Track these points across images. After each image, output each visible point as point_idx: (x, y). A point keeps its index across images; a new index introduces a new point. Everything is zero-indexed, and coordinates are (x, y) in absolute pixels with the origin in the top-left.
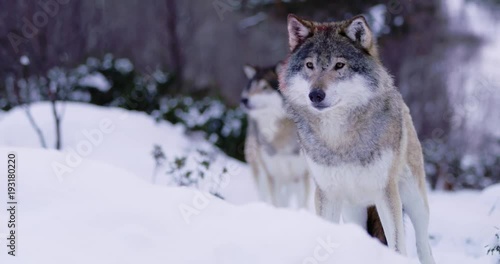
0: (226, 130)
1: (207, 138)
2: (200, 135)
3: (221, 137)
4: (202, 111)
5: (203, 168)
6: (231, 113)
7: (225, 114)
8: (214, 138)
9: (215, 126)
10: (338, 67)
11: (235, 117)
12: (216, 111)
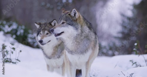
0: (18, 33)
1: (12, 36)
2: (9, 35)
3: (17, 36)
4: (9, 26)
5: (13, 50)
6: (20, 27)
7: (18, 28)
8: (14, 36)
9: (14, 32)
10: (63, 23)
11: (22, 29)
12: (14, 26)
